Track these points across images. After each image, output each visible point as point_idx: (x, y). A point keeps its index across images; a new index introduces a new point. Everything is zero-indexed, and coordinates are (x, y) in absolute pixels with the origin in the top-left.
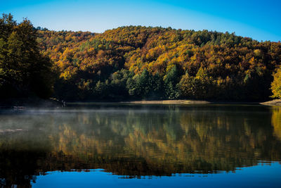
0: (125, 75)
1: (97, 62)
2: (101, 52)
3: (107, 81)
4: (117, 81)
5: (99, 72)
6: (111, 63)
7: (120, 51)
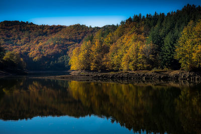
0: (65, 58)
1: (53, 51)
2: (56, 45)
3: (56, 62)
4: (60, 61)
5: (53, 57)
6: (60, 52)
7: (66, 45)
